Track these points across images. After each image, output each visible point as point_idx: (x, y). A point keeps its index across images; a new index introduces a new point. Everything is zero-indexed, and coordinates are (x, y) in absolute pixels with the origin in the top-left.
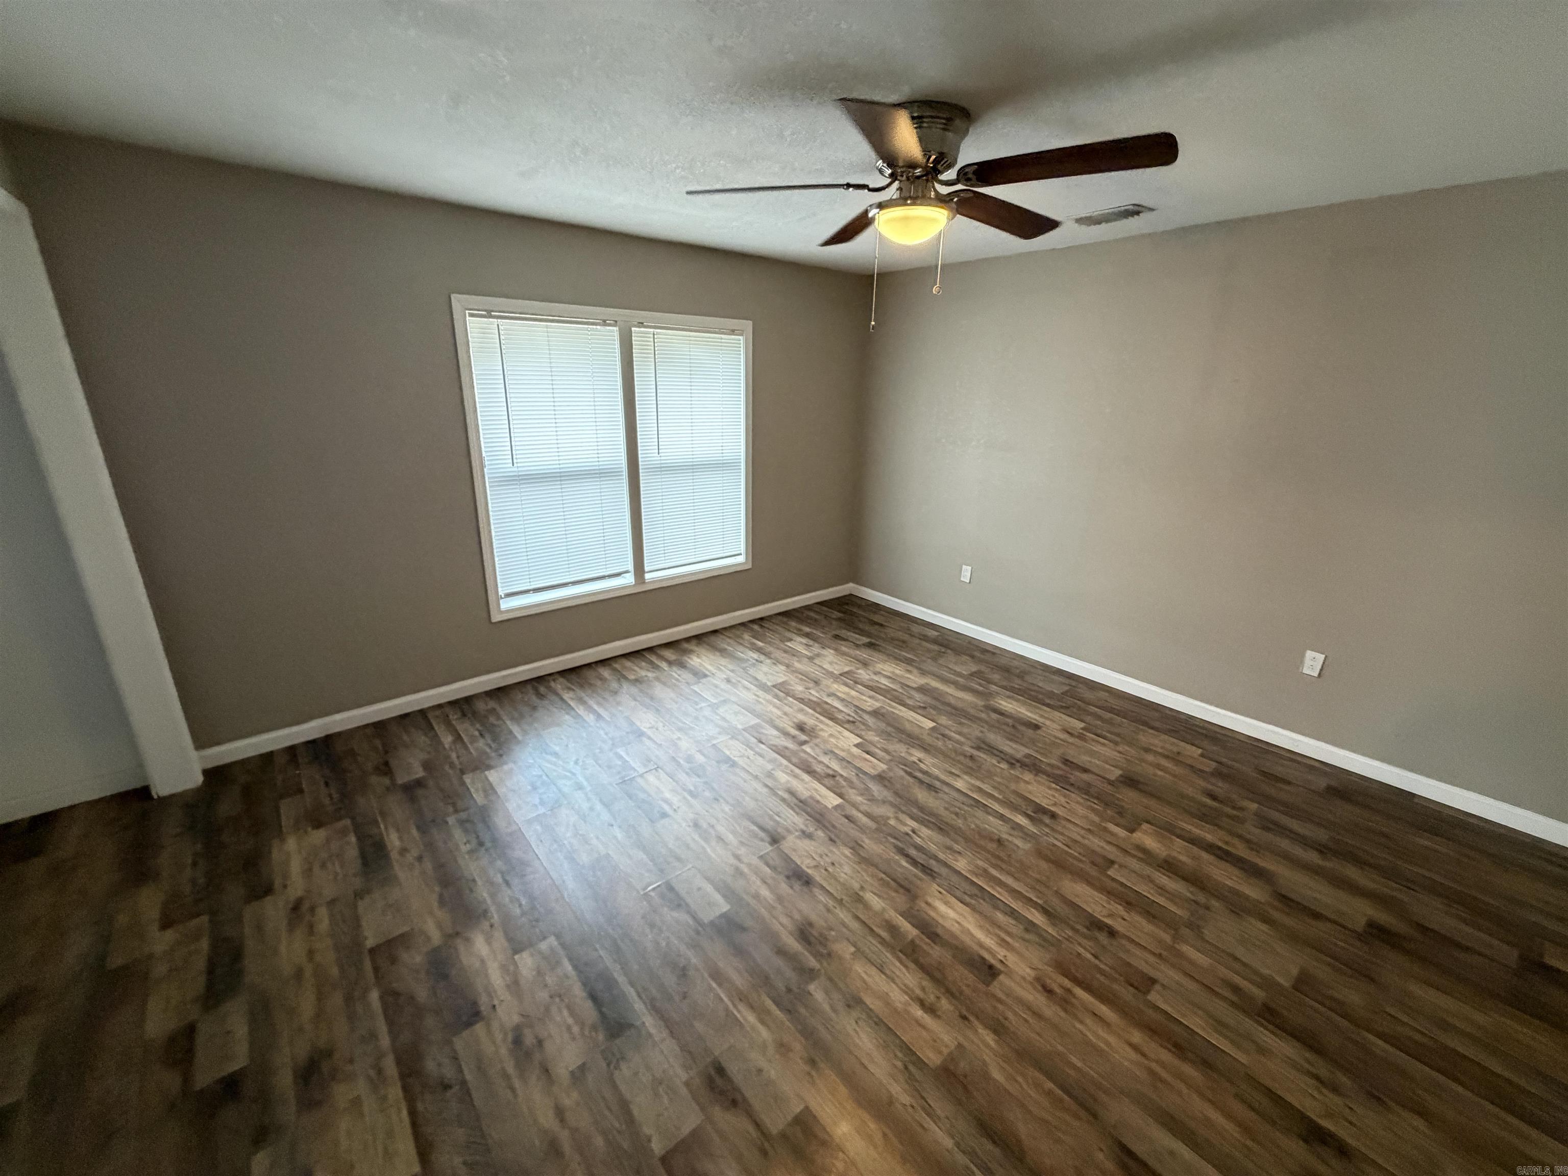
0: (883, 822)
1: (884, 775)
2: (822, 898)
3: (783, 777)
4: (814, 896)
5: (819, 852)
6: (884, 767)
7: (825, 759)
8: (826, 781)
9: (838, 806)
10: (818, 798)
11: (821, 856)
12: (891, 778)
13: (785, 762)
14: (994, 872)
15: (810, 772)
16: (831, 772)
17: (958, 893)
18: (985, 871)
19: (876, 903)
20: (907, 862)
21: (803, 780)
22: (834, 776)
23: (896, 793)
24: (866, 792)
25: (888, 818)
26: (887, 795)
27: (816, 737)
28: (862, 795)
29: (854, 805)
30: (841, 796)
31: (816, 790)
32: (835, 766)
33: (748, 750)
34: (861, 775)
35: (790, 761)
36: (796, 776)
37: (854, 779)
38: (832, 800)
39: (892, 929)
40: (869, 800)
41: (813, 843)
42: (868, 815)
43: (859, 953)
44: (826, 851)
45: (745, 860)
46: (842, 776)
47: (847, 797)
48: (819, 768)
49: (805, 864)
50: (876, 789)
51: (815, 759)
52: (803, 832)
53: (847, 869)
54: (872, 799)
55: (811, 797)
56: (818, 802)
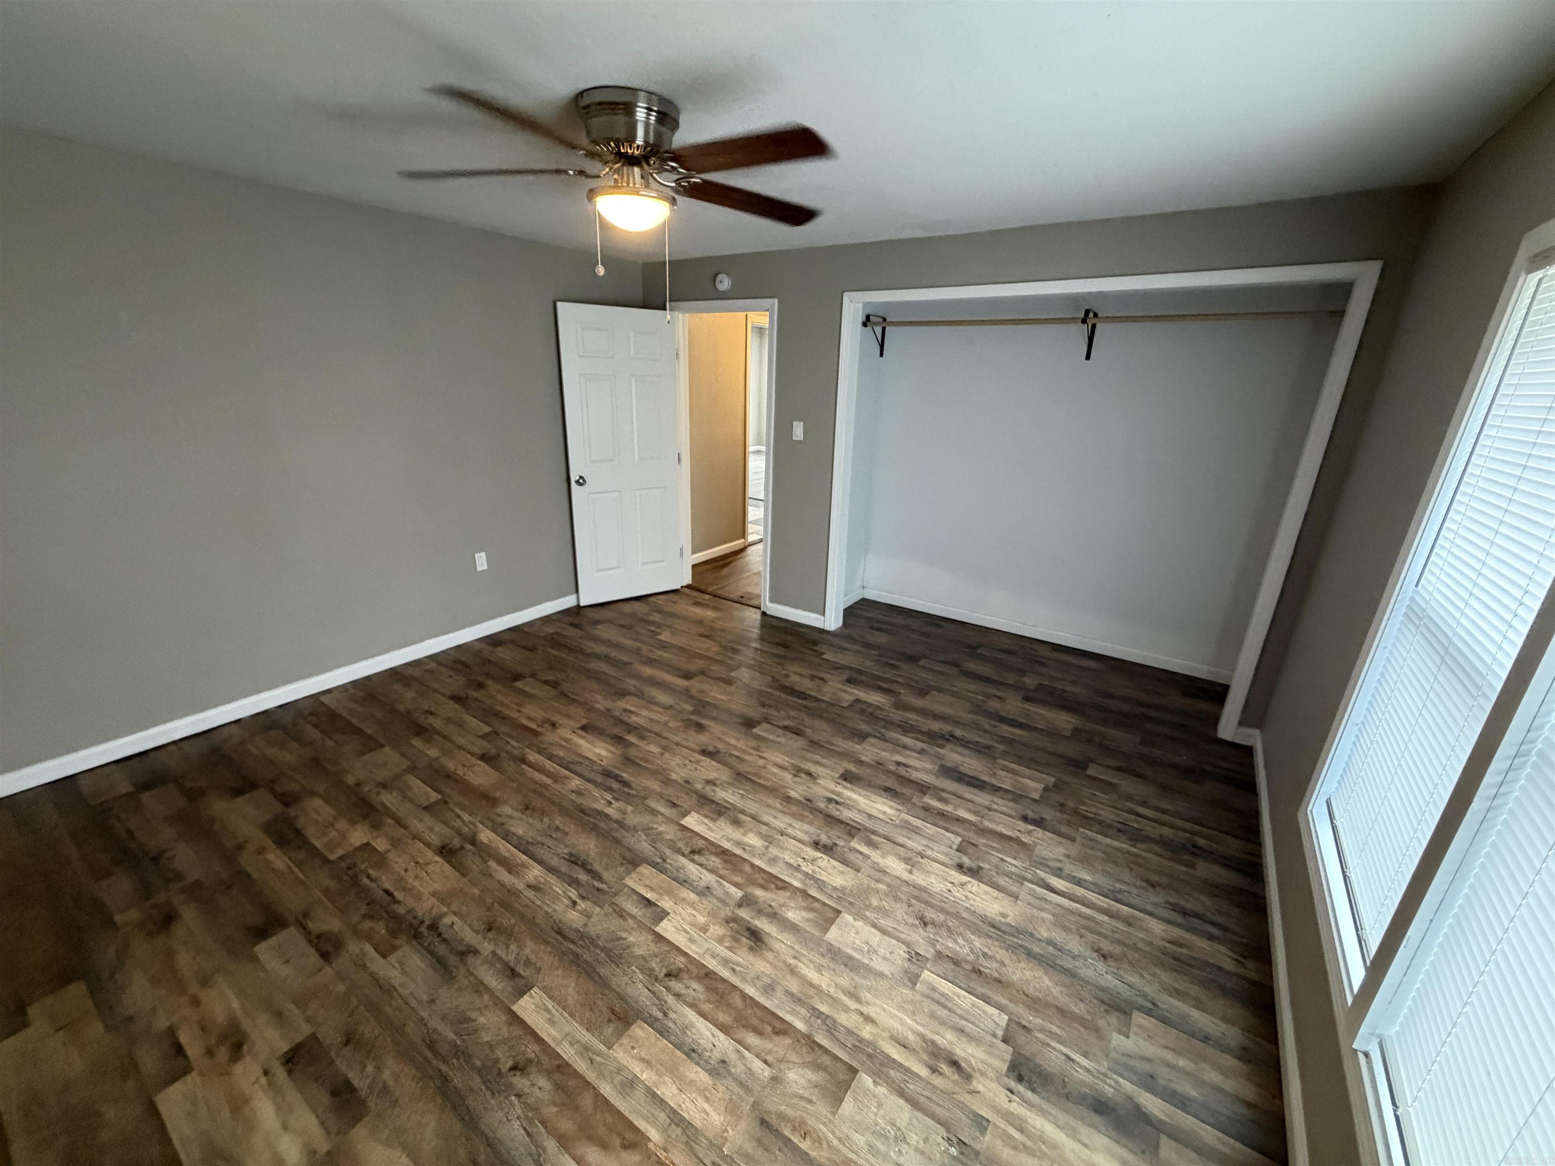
0: (640, 807)
1: (630, 867)
2: (691, 745)
3: (753, 840)
4: (697, 744)
5: (698, 772)
6: (630, 882)
7: (708, 878)
8: (701, 844)
9: (685, 815)
10: (706, 821)
11: (696, 769)
12: (622, 864)
13: (758, 862)
14: (548, 781)
15: (723, 853)
16: (696, 857)
17: (587, 762)
18: (556, 781)
19: (654, 749)
20: (622, 777)
21: (728, 840)
22: (693, 852)
23: (618, 842)
24: (654, 838)
25: (633, 812)
26: (630, 840)
27: (727, 921)
28: (660, 834)
29: (669, 820)
30: (684, 828)
31: (712, 830)
32: (692, 869)
33: (810, 872)
34: (659, 861)
35: (753, 866)
36: (738, 844)
37: (668, 852)
38: (692, 821)
39: (642, 738)
40: (652, 828)
41: (704, 777)
42: (654, 812)
43: (665, 724)
44: (691, 773)
45: (755, 757)
46: (683, 855)
47: (676, 827)
48: (715, 861)
49: (706, 761)
50: (643, 845)
51: (721, 877)
52: (715, 784)
53: (674, 763)
54: (648, 830)
55: (714, 820)
56: (706, 816)
